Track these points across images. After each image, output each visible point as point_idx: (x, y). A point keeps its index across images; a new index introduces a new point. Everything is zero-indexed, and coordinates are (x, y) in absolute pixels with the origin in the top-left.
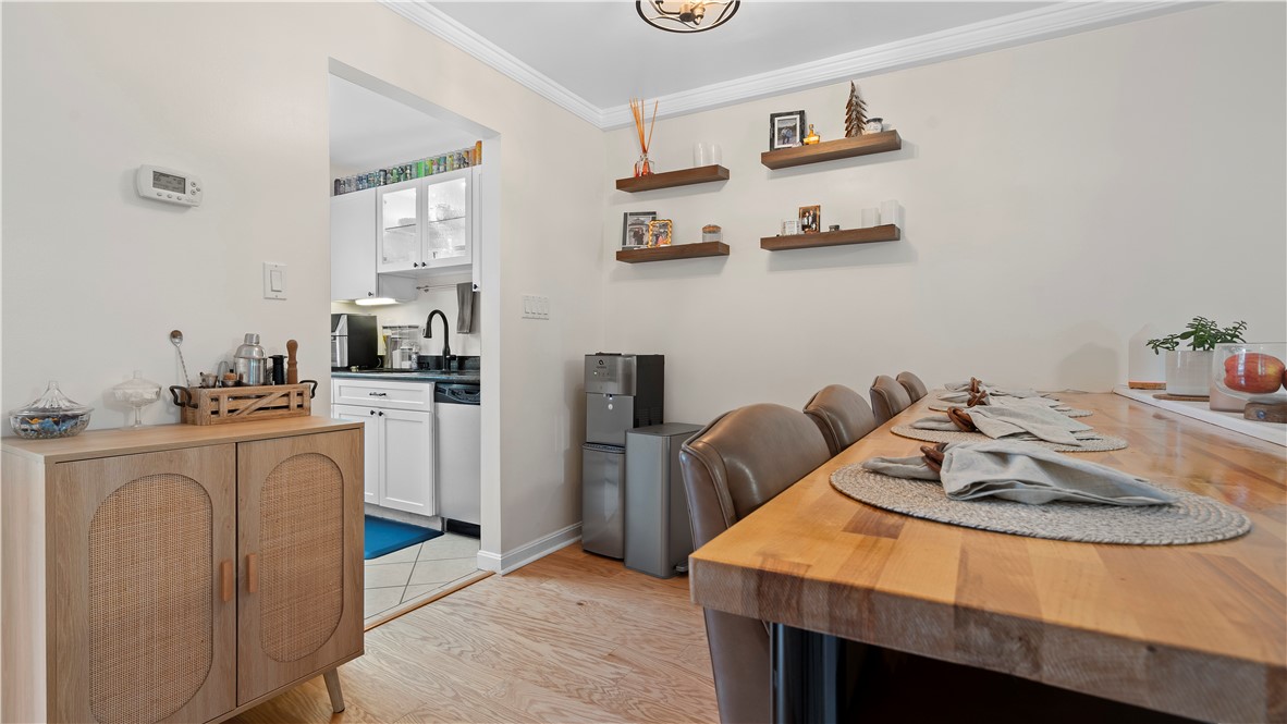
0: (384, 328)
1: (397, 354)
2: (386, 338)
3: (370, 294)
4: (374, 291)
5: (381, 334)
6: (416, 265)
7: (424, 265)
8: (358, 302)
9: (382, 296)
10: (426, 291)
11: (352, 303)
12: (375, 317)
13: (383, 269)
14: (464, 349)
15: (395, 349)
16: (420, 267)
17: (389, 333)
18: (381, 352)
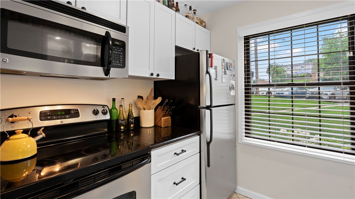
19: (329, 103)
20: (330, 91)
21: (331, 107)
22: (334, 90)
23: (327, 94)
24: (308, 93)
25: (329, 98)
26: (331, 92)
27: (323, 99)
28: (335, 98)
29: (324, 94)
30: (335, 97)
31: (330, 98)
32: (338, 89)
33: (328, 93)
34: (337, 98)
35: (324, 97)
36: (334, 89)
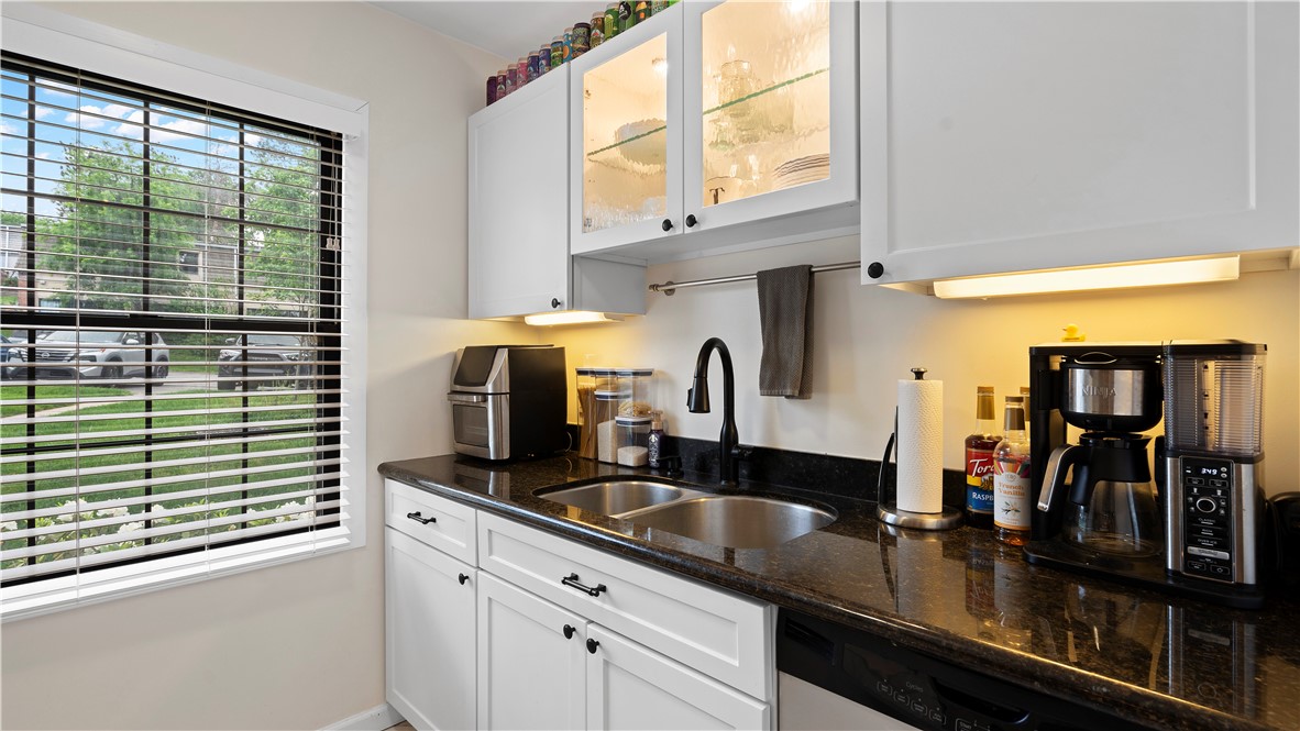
0: (580, 373)
1: (606, 430)
2: (584, 394)
3: (555, 303)
4: (563, 296)
5: (574, 385)
6: (668, 225)
7: (692, 221)
8: (530, 321)
9: (580, 308)
10: (670, 292)
11: (518, 322)
12: (562, 349)
13: (585, 244)
14: (769, 429)
15: (602, 419)
16: (681, 229)
17: (589, 382)
18: (573, 417)
19: (102, 389)
20: (103, 348)
21: (100, 404)
22: (120, 344)
23: (93, 359)
24: (15, 356)
25: (99, 374)
26: (108, 352)
27: (82, 377)
28: (119, 372)
29: (84, 358)
30: (120, 369)
31: (105, 373)
32: (130, 341)
33: (97, 354)
34: (126, 371)
35: (83, 370)
36: (118, 341)
